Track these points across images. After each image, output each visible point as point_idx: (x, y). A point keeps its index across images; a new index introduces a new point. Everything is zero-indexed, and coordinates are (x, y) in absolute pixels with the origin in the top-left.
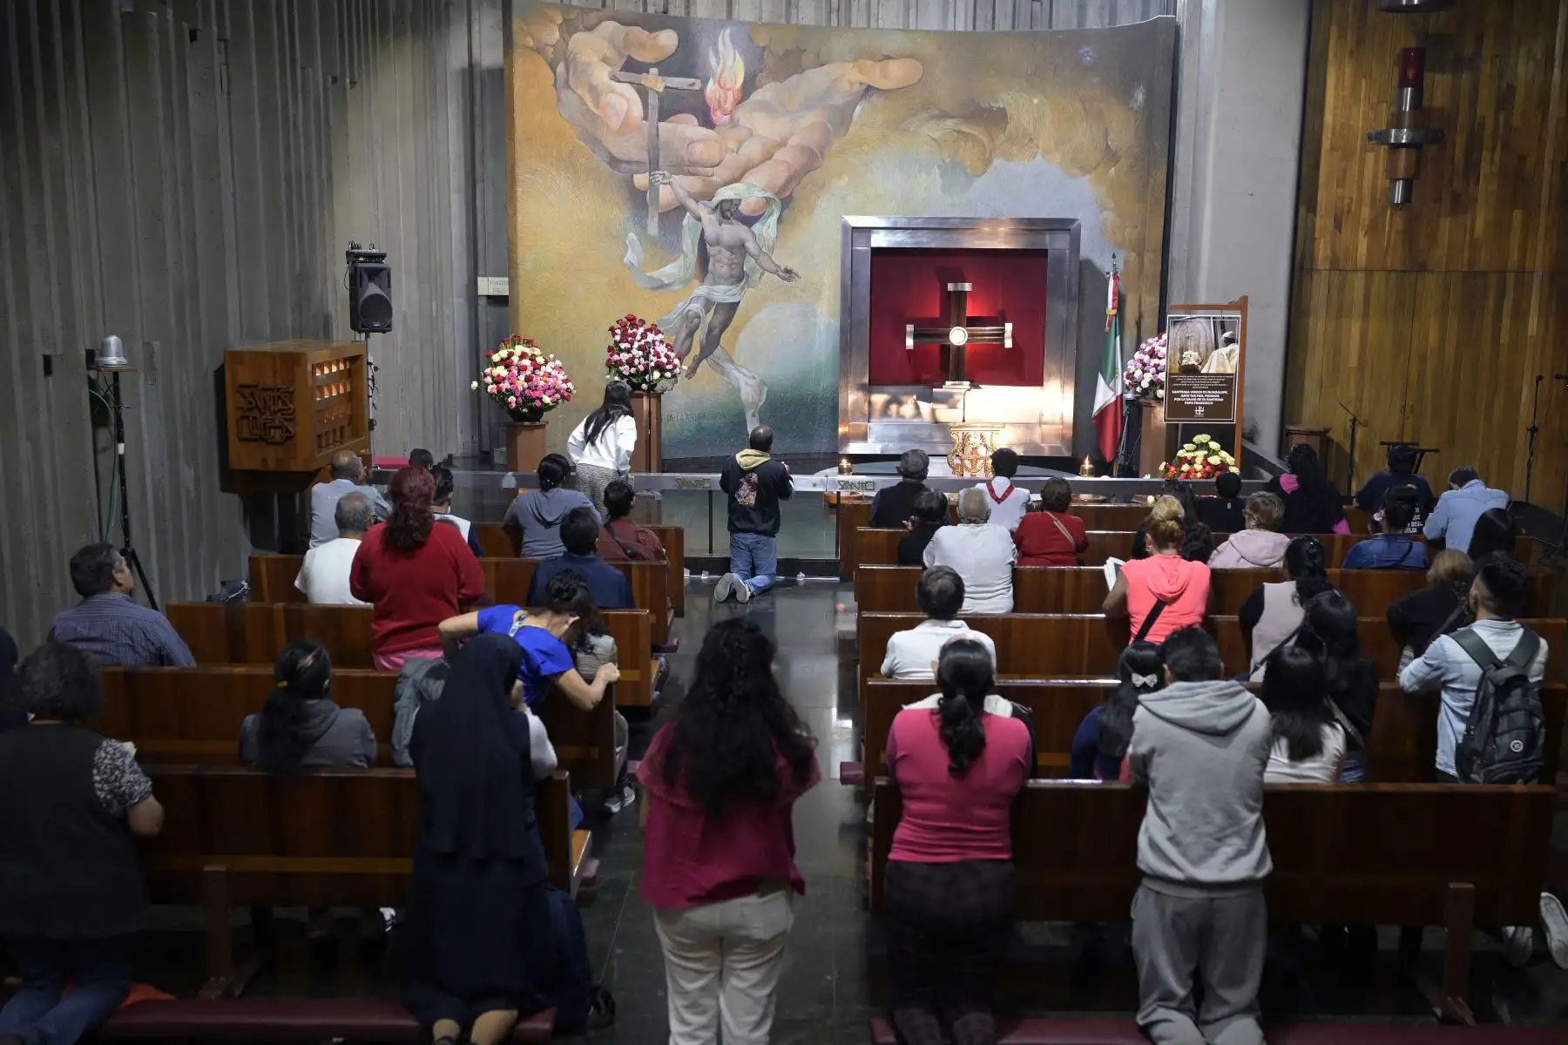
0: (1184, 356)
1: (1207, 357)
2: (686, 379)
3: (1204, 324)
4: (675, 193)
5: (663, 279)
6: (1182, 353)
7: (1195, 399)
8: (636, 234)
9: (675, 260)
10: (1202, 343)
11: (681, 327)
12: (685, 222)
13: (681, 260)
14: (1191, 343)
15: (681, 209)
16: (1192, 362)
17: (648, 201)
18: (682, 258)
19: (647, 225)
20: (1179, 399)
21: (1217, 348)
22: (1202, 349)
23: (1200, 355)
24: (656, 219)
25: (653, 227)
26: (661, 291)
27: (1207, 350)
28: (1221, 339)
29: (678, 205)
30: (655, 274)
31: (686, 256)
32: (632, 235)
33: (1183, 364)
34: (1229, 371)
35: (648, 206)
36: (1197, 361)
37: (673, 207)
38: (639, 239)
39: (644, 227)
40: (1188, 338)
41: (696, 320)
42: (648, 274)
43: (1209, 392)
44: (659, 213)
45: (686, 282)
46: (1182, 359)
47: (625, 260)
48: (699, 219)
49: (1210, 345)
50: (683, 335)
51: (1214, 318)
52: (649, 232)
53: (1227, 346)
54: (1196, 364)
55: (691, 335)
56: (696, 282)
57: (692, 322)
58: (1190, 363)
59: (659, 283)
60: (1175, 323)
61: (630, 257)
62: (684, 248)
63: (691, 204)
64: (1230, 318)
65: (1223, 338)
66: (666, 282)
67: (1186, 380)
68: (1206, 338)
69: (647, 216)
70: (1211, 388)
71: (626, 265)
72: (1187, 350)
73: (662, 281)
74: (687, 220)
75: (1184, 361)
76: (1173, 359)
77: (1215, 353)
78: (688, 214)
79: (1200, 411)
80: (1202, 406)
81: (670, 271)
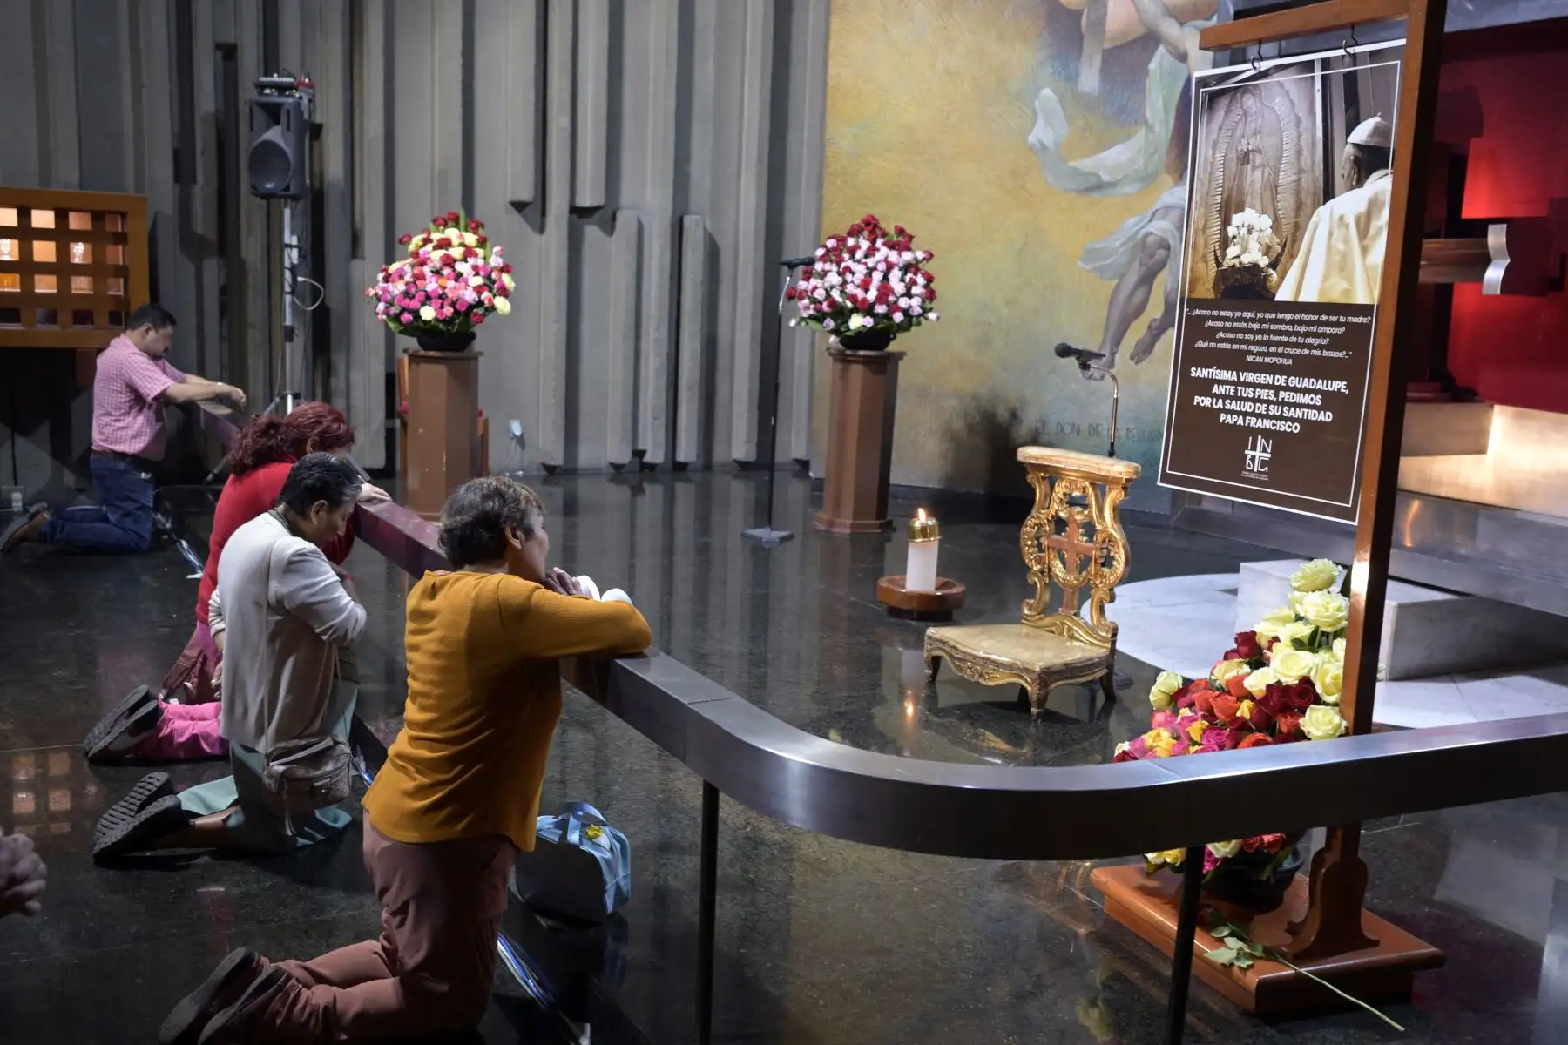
0: (1231, 231)
1: (1298, 230)
2: (1133, 363)
3: (1294, 96)
4: (1138, 11)
5: (1101, 173)
6: (1226, 222)
7: (1248, 407)
8: (1055, 92)
9: (1128, 137)
10: (1286, 177)
11: (1129, 265)
12: (1153, 66)
13: (1141, 134)
14: (1255, 178)
15: (1150, 40)
16: (1254, 255)
17: (1084, 29)
18: (1142, 131)
19: (1077, 75)
20: (1207, 402)
21: (1328, 194)
22: (1286, 202)
23: (1276, 226)
24: (1098, 61)
25: (1090, 79)
26: (1095, 196)
27: (1299, 206)
28: (1344, 154)
29: (1141, 31)
30: (1087, 164)
31: (1150, 128)
32: (1046, 92)
33: (1227, 264)
34: (1361, 298)
35: (1081, 37)
36: (1267, 251)
37: (1131, 37)
38: (1061, 100)
39: (1072, 78)
40: (1245, 158)
41: (1161, 253)
42: (1072, 164)
43: (1294, 381)
44: (1103, 50)
45: (1147, 180)
46: (1225, 242)
47: (1031, 139)
48: (1183, 57)
49: (1306, 181)
50: (1132, 278)
51: (1326, 64)
52: (1080, 88)
53: (1360, 183)
54: (1264, 262)
55: (1147, 279)
56: (1168, 179)
57: (1152, 256)
58: (1246, 259)
59: (1093, 180)
60: (1213, 98)
61: (1041, 133)
62: (1148, 115)
63: (1170, 29)
64: (1374, 55)
65: (1349, 150)
66: (1106, 178)
67: (1230, 326)
68: (1299, 152)
69: (1080, 55)
70: (1305, 367)
71: (1031, 148)
72: (1240, 209)
73: (1098, 177)
74: (1160, 60)
75: (1232, 251)
76: (1201, 241)
77: (1323, 211)
78: (1161, 49)
79: (1258, 454)
80: (1267, 434)
81: (1117, 157)
